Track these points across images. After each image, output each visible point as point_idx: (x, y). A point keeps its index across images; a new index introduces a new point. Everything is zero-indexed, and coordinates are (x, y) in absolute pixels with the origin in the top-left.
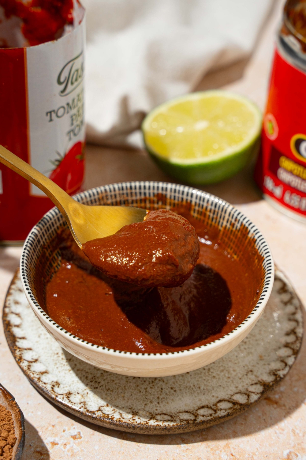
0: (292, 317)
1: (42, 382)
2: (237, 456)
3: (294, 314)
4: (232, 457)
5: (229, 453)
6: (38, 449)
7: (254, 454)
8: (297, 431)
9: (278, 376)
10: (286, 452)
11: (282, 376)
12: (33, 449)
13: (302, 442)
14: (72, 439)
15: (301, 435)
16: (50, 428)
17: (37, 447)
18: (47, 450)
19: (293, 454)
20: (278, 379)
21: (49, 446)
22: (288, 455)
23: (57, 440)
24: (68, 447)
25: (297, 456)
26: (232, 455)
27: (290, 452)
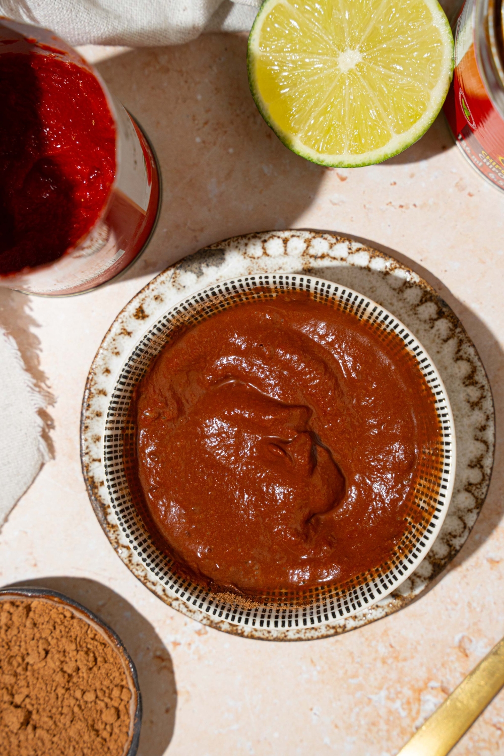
0: (479, 434)
1: (149, 581)
2: (398, 648)
3: (483, 428)
4: (391, 649)
5: (387, 644)
6: (158, 653)
7: (418, 643)
8: (474, 605)
9: (452, 548)
10: (458, 638)
11: (458, 548)
12: (151, 654)
13: (479, 621)
14: (196, 636)
15: (478, 609)
16: (168, 621)
17: (156, 650)
18: (168, 654)
19: (466, 640)
20: (453, 553)
21: (170, 648)
22: (461, 641)
23: (179, 638)
24: (193, 647)
25: (471, 641)
26: (391, 646)
27: (463, 638)
